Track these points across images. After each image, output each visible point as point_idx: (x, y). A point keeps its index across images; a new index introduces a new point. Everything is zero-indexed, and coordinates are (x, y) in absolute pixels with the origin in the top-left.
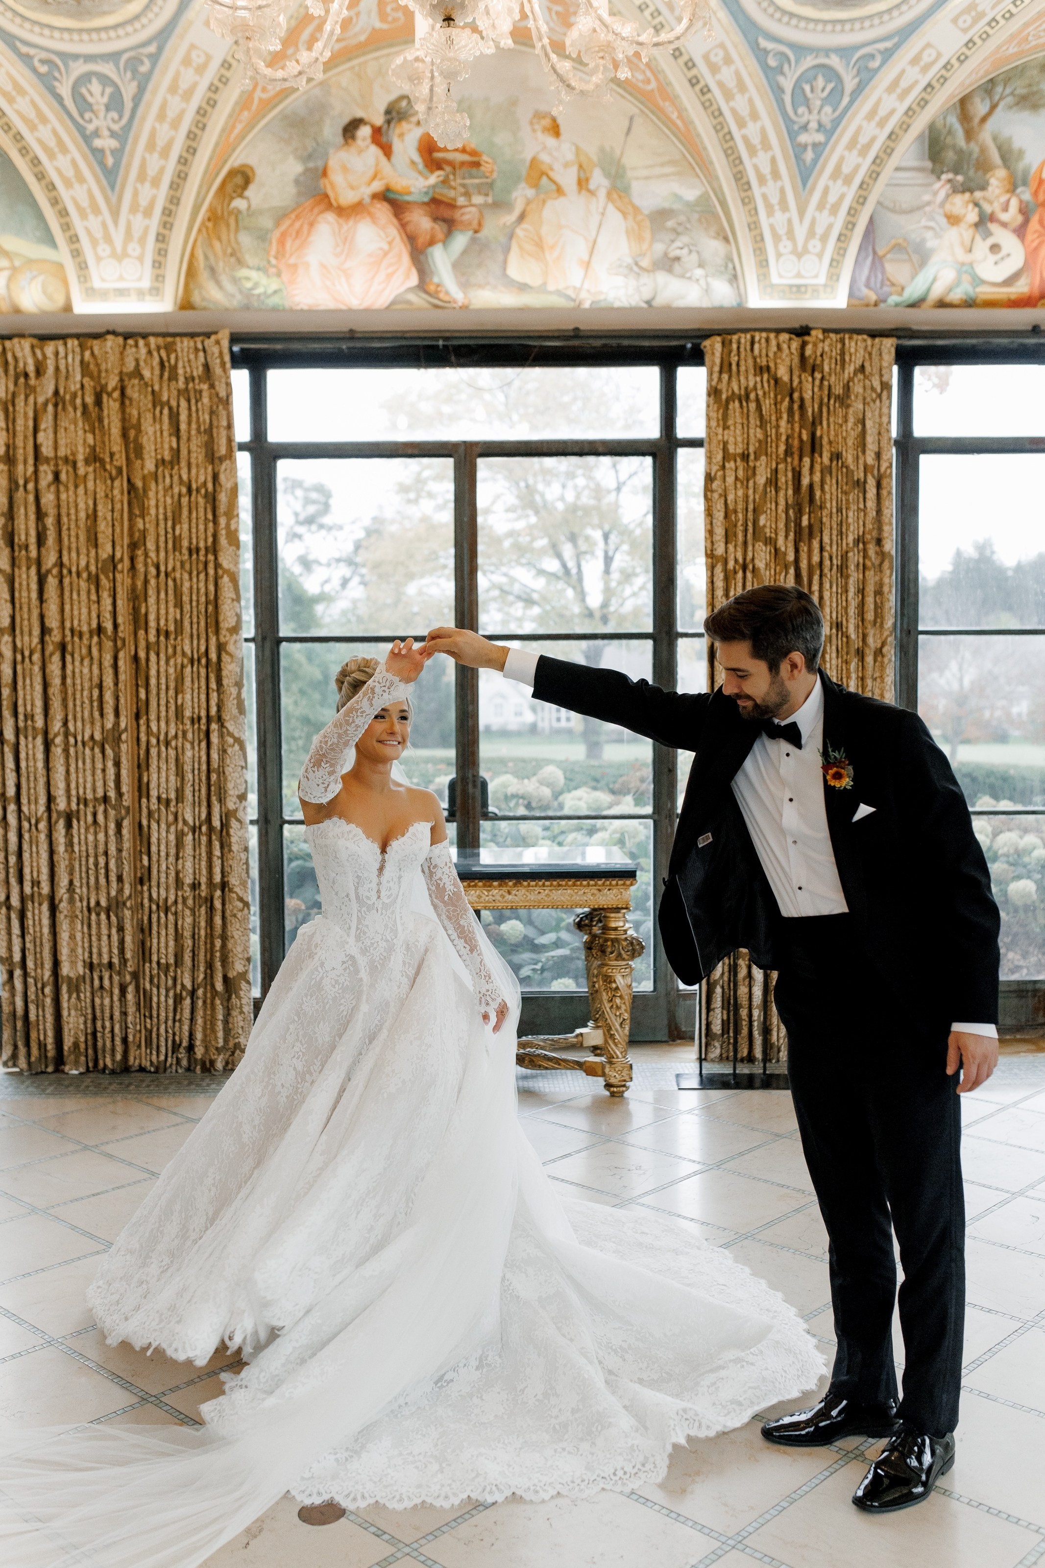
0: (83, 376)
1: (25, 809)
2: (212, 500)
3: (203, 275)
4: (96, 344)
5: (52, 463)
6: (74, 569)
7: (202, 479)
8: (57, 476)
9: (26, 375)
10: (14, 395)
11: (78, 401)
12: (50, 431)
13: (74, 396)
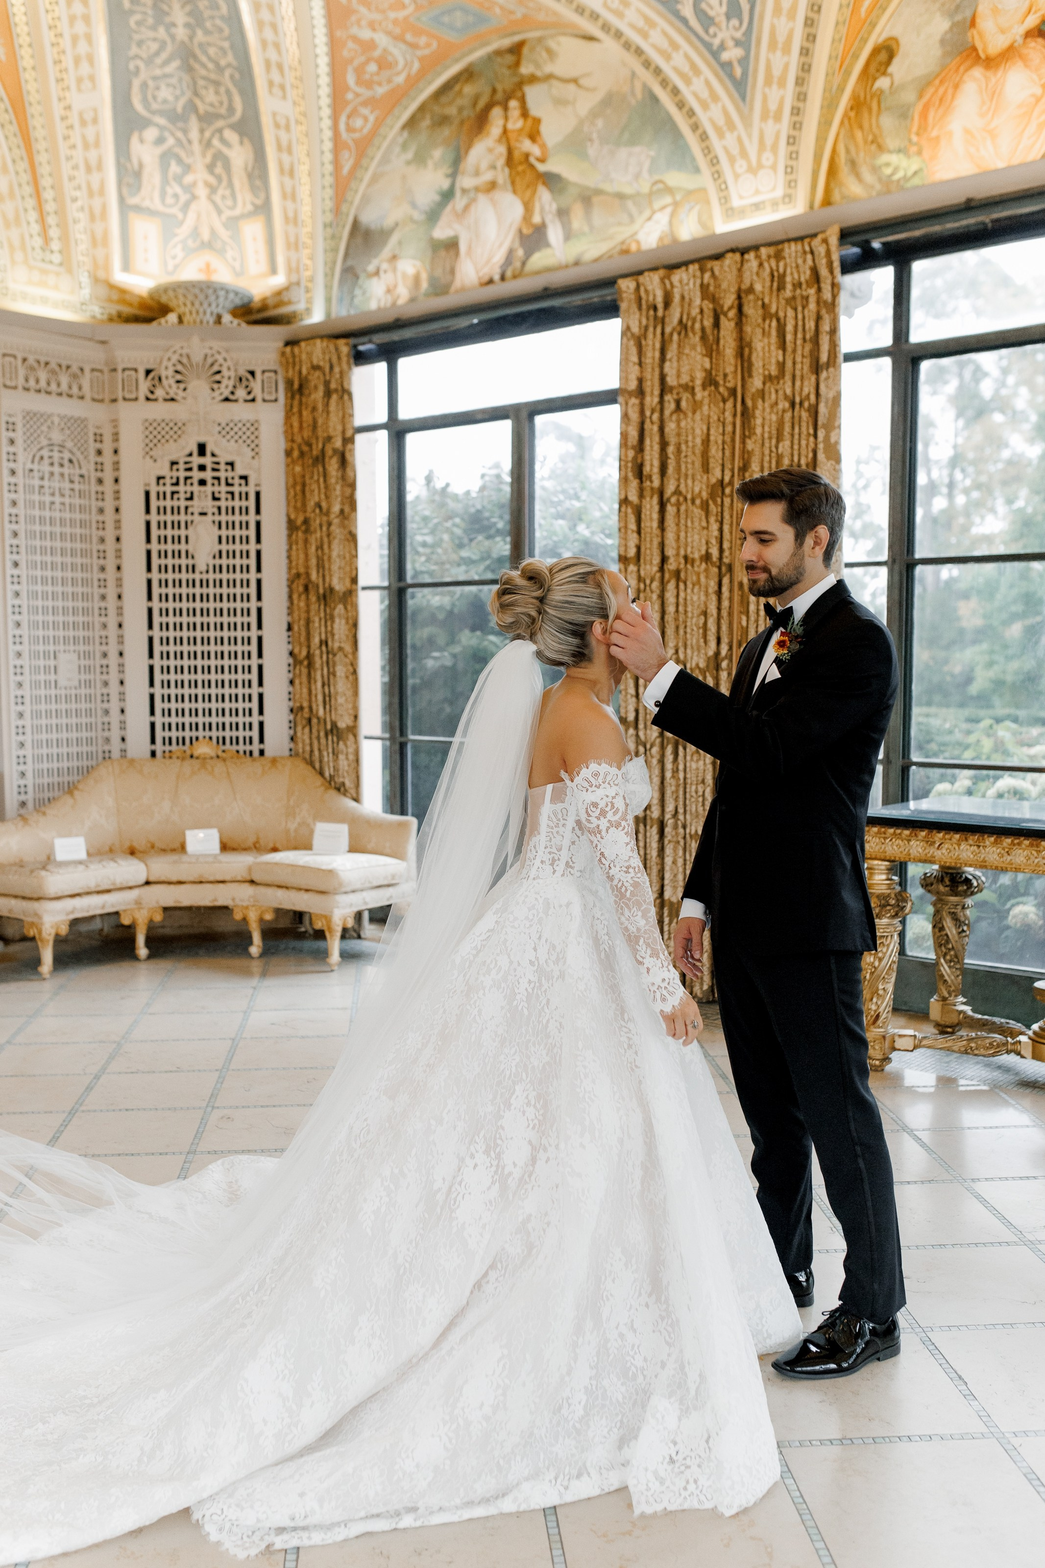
0: (703, 299)
1: (641, 734)
2: (814, 412)
3: (844, 170)
4: (716, 265)
5: (675, 392)
6: (689, 496)
7: (806, 391)
8: (678, 402)
9: (655, 308)
10: (646, 328)
11: (697, 326)
12: (675, 359)
13: (694, 321)
